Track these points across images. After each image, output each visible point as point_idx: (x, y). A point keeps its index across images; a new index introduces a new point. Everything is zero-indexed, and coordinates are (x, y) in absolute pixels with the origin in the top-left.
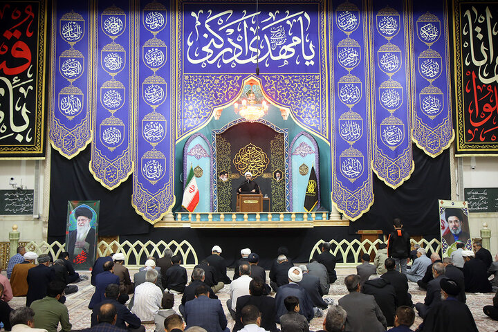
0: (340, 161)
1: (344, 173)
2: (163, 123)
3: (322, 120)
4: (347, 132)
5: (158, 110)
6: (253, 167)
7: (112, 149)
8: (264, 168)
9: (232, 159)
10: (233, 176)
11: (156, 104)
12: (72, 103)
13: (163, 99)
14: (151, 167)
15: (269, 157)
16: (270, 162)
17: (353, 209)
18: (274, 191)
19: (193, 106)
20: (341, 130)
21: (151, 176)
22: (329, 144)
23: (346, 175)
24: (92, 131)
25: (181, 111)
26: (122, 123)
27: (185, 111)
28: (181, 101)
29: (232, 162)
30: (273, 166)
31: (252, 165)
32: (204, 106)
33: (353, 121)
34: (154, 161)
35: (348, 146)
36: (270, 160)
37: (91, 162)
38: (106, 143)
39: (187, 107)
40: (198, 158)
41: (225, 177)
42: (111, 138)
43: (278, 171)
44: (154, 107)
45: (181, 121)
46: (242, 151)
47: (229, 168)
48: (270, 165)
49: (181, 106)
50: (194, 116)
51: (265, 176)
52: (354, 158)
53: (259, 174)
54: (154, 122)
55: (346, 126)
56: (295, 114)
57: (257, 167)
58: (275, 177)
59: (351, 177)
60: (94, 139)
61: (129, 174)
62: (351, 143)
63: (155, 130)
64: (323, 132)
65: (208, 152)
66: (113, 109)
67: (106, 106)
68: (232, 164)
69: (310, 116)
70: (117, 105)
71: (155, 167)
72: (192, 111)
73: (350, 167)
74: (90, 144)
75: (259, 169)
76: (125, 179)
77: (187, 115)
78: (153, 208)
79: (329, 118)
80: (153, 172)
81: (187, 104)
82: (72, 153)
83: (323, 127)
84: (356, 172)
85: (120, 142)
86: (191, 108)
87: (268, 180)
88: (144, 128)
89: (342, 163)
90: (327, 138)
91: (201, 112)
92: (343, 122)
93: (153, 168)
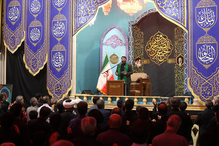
0: (196, 48)
1: (199, 59)
2: (64, 22)
3: (181, 9)
4: (202, 19)
5: (62, 12)
6: (160, 53)
7: (35, 45)
8: (169, 54)
9: (144, 47)
10: (145, 62)
11: (61, 7)
12: (14, 12)
13: (65, 2)
14: (57, 57)
15: (173, 43)
16: (174, 48)
17: (207, 95)
18: (176, 75)
19: (84, 6)
20: (197, 18)
21: (57, 64)
22: (187, 32)
23: (201, 61)
24: (25, 32)
25: (76, 11)
26: (41, 24)
27: (79, 10)
28: (76, 3)
29: (144, 49)
30: (176, 51)
31: (160, 52)
32: (91, 5)
33: (208, 8)
34: (59, 53)
35: (203, 33)
36: (174, 46)
37: (24, 55)
38: (32, 40)
39: (80, 7)
40: (114, 47)
41: (139, 62)
42: (35, 37)
43: (180, 57)
44: (59, 10)
45: (76, 19)
46: (152, 39)
47: (142, 54)
48: (173, 51)
49: (76, 7)
50: (84, 15)
51: (170, 61)
52: (208, 44)
53: (165, 59)
54: (59, 22)
55: (201, 13)
56: (158, 5)
57: (163, 53)
58: (178, 62)
59: (205, 64)
60: (26, 38)
61: (45, 63)
62: (206, 30)
63: (59, 28)
64: (182, 21)
65: (124, 42)
66: (36, 14)
67: (32, 12)
68: (144, 51)
69: (171, 6)
70: (38, 11)
71: (60, 58)
72: (83, 10)
73: (205, 54)
74: (24, 41)
75: (165, 55)
76: (42, 68)
77: (80, 14)
78: (58, 90)
79: (187, 6)
80: (59, 61)
81: (80, 5)
82: (14, 49)
83: (182, 16)
84: (210, 59)
85: (39, 39)
86: (82, 8)
87: (173, 65)
88: (53, 27)
89: (198, 50)
90: (185, 26)
91: (89, 10)
92: (199, 10)
93: (58, 58)
